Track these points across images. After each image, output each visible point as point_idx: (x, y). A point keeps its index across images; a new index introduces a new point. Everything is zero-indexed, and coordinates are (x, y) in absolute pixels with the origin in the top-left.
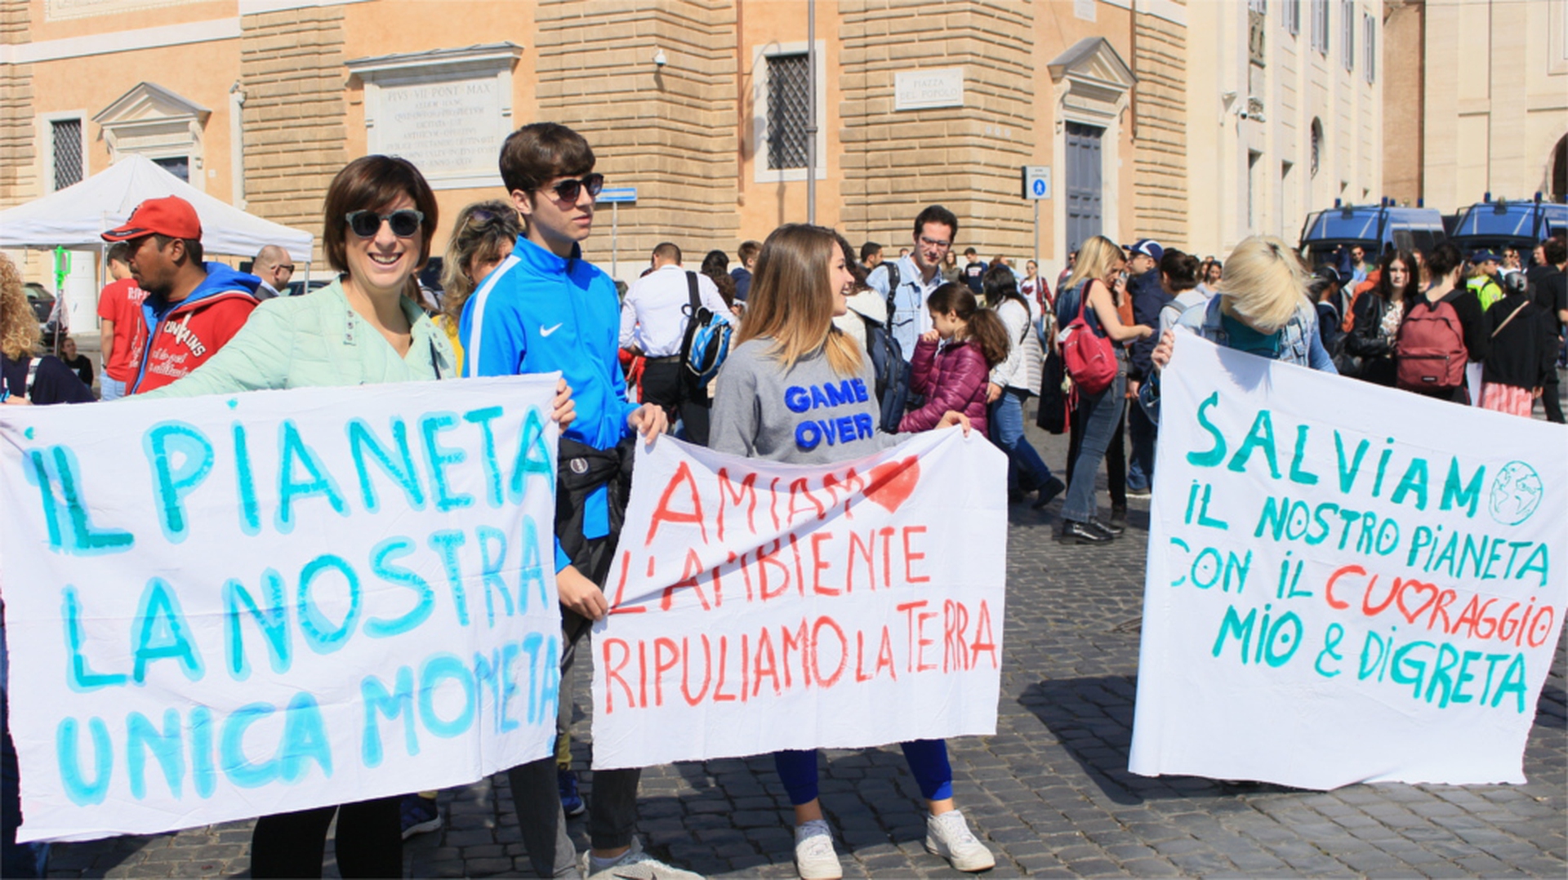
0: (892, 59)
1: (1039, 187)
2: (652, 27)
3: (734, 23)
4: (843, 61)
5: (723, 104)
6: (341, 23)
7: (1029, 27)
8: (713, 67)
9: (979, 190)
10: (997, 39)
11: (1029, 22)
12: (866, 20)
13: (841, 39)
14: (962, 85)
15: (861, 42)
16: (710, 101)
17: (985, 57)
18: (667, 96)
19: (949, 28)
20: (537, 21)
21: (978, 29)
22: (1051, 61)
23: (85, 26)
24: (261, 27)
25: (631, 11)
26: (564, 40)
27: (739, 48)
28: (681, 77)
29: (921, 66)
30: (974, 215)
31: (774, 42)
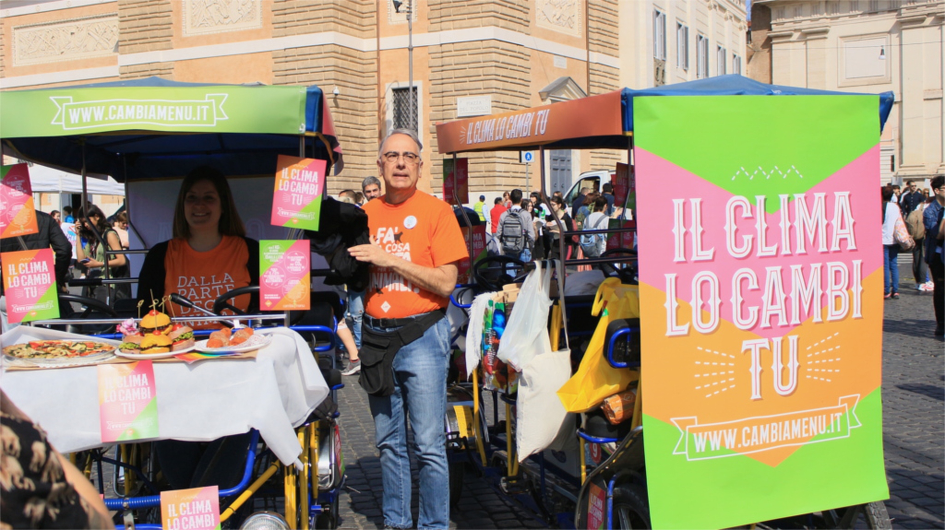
0: (456, 91)
1: (528, 156)
2: (332, 75)
3: (376, 72)
4: (431, 92)
5: (370, 113)
6: (172, 71)
7: (528, 73)
8: (366, 94)
9: (500, 158)
10: (510, 80)
11: (528, 70)
12: (442, 71)
13: (430, 80)
14: (491, 104)
15: (440, 82)
16: (364, 112)
17: (503, 89)
18: (340, 110)
19: (484, 75)
20: (273, 71)
21: (499, 76)
22: (541, 90)
23: (35, 69)
24: (130, 73)
25: (322, 67)
26: (288, 81)
27: (378, 84)
28: (348, 100)
29: (470, 94)
30: (498, 170)
31: (396, 81)
